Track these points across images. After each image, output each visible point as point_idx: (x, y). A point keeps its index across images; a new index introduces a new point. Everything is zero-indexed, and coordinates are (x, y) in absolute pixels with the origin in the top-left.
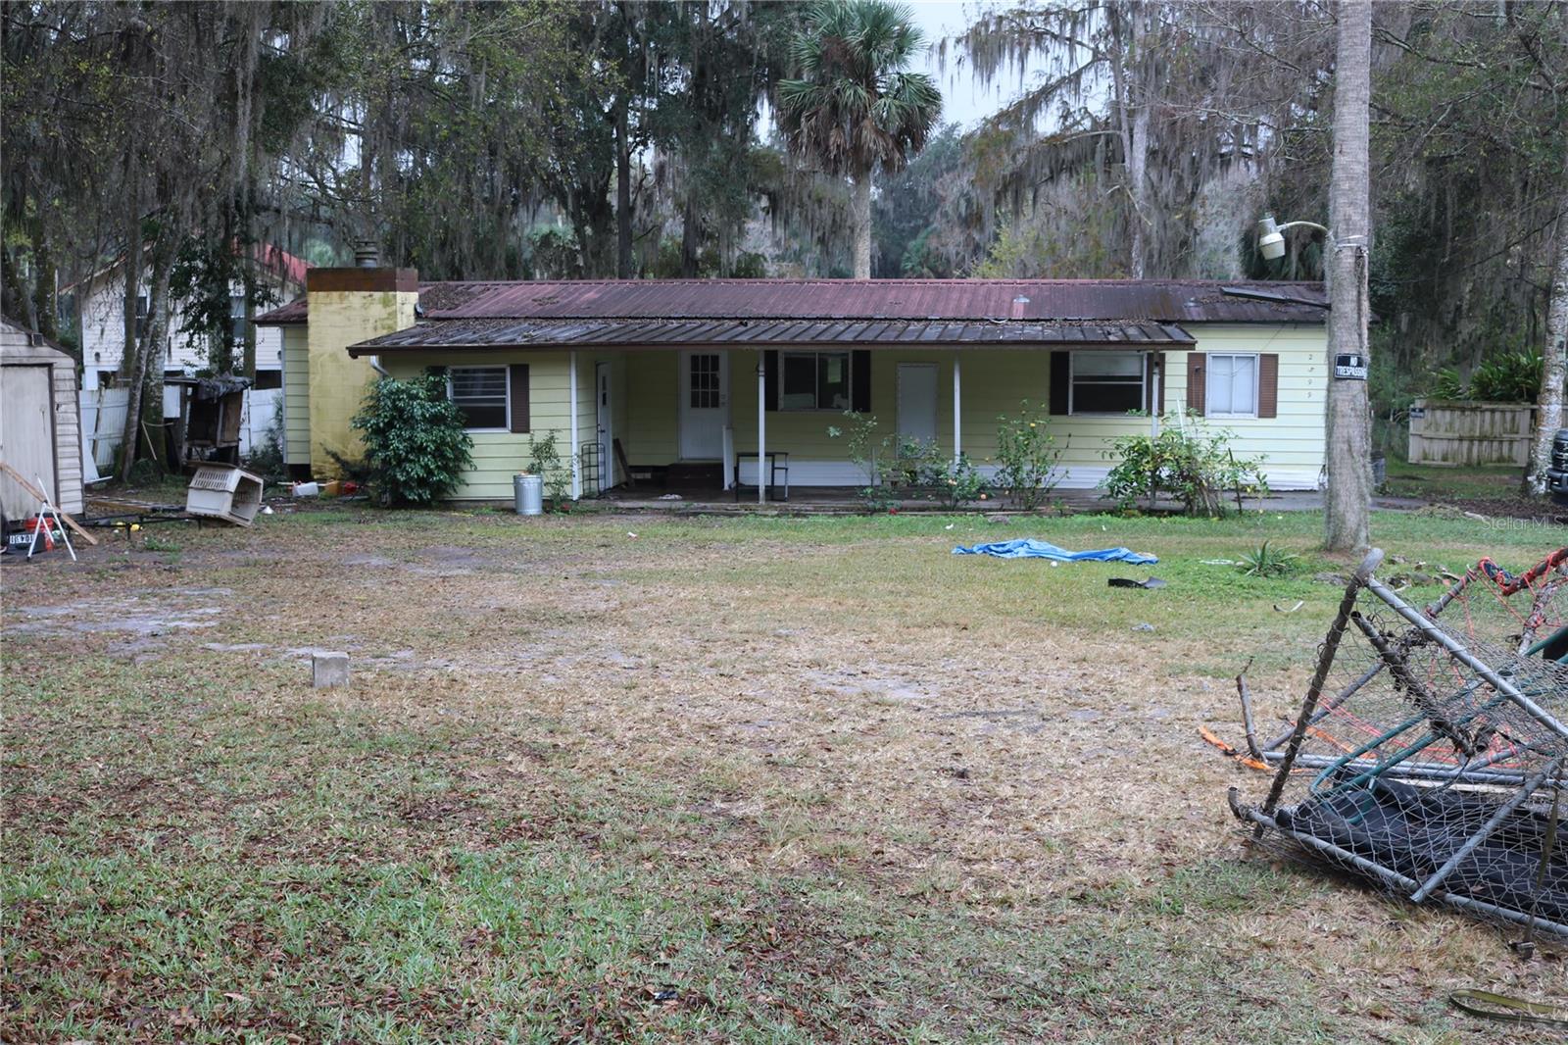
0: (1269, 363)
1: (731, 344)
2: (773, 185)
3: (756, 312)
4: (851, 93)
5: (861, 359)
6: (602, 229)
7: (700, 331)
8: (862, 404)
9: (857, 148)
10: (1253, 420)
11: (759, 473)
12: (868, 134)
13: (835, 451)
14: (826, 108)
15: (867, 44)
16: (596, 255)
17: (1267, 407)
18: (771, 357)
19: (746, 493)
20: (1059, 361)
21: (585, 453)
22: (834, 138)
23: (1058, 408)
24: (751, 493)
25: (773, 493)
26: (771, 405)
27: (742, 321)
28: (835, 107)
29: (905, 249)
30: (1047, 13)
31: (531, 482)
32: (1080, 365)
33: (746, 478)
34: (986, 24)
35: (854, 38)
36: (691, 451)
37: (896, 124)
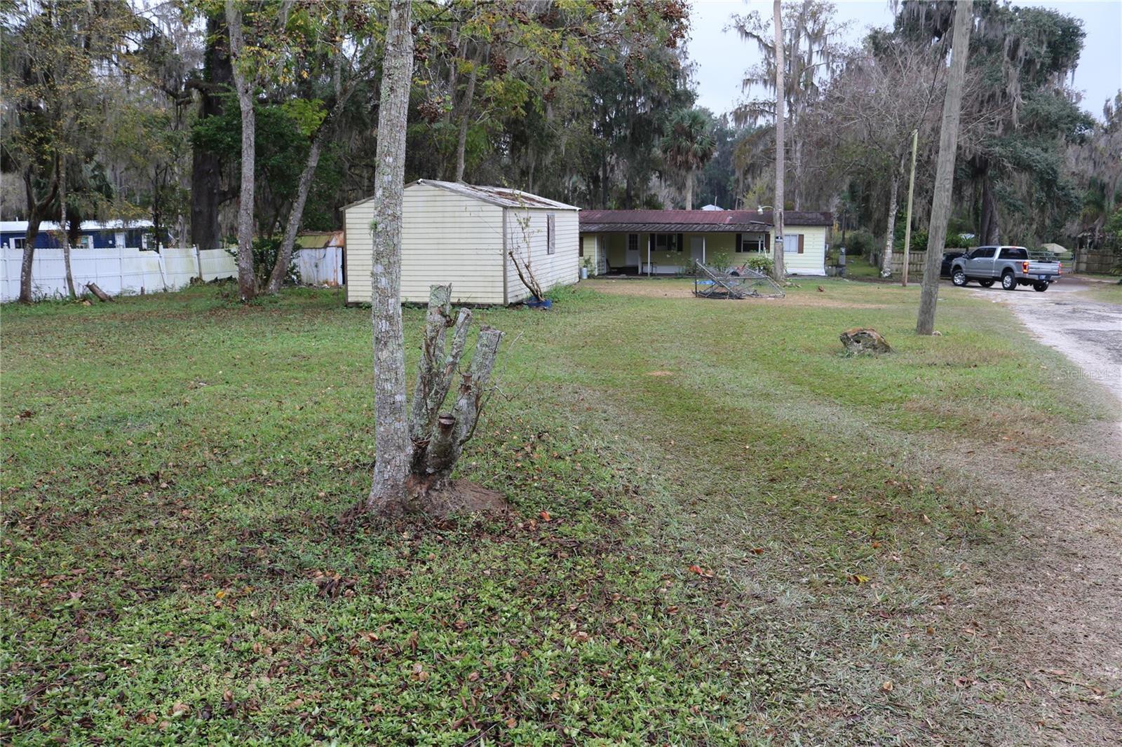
0: (801, 237)
1: (641, 231)
2: (661, 168)
3: (649, 221)
4: (685, 143)
5: (680, 236)
6: (596, 186)
7: (632, 228)
8: (680, 249)
9: (687, 162)
10: (797, 254)
11: (648, 269)
12: (690, 158)
13: (669, 263)
14: (676, 149)
15: (690, 127)
16: (595, 196)
17: (801, 250)
18: (652, 236)
19: (644, 274)
20: (739, 236)
21: (598, 263)
22: (679, 158)
23: (738, 250)
24: (646, 274)
25: (652, 274)
26: (652, 249)
27: (644, 224)
28: (679, 147)
29: (729, 180)
30: (764, 103)
31: (585, 270)
32: (744, 238)
33: (645, 271)
34: (740, 109)
35: (686, 124)
36: (629, 263)
37: (700, 154)
